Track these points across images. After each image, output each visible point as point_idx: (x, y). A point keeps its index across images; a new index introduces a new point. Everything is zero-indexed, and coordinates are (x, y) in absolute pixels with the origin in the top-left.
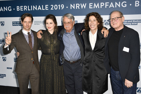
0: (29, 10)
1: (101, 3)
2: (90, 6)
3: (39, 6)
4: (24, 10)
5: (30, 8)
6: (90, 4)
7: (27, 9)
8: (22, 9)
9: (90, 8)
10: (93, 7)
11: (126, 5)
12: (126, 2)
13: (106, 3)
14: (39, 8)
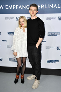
1: (13, 6)
2: (6, 7)
6: (6, 6)
9: (6, 8)
10: (8, 8)
11: (29, 7)
12: (29, 5)
13: (17, 6)
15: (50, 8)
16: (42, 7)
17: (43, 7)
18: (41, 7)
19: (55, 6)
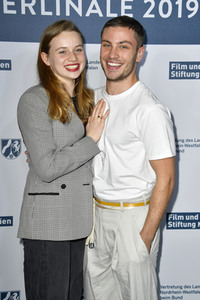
0: (44, 13)
3: (94, 2)
4: (23, 12)
5: (50, 6)
7: (37, 7)
8: (9, 8)
14: (94, 8)
15: (68, 14)
16: (24, 5)
17: (30, 6)
18: (18, 7)
19: (94, 9)
